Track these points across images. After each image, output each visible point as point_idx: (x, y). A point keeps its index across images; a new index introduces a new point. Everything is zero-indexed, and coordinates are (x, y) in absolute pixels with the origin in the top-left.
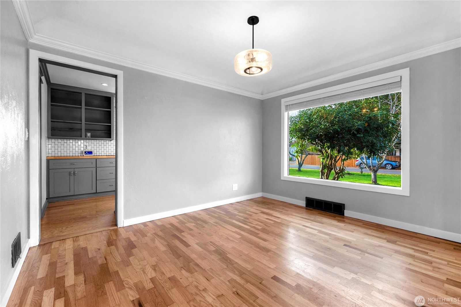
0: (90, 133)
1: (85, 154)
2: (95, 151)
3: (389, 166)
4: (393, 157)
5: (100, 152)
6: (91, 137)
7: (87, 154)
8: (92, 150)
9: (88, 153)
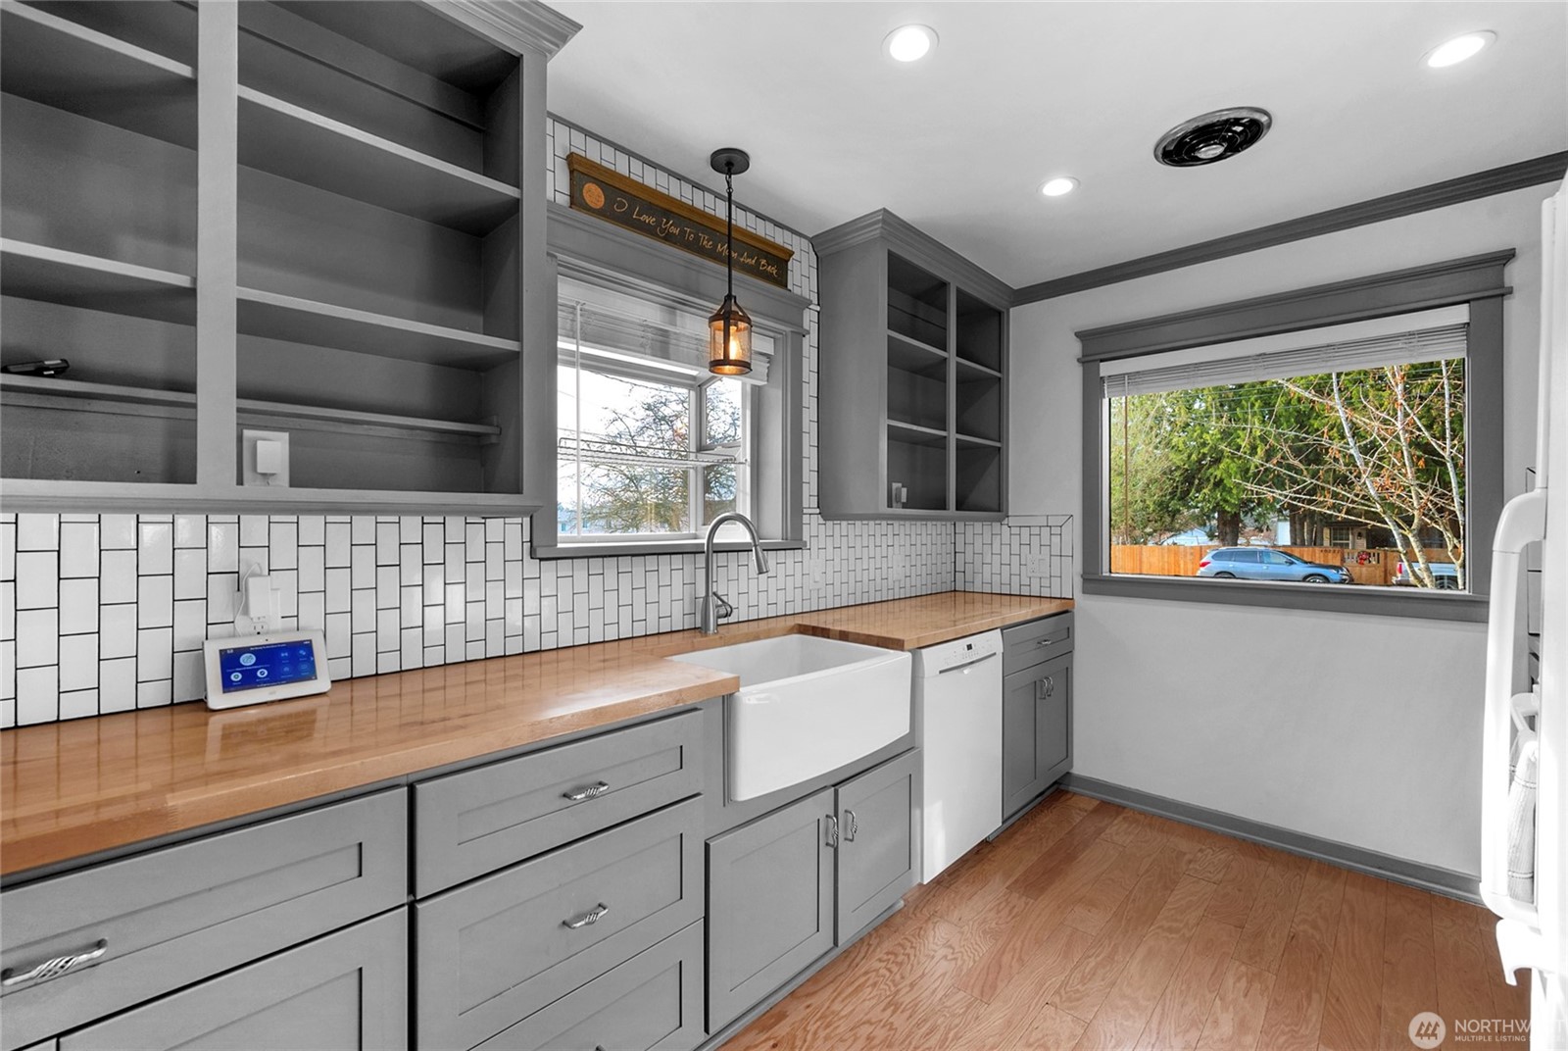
0: (286, 436)
1: (228, 686)
2: (339, 626)
5: (389, 640)
6: (295, 482)
7: (250, 681)
8: (310, 626)
9: (262, 673)
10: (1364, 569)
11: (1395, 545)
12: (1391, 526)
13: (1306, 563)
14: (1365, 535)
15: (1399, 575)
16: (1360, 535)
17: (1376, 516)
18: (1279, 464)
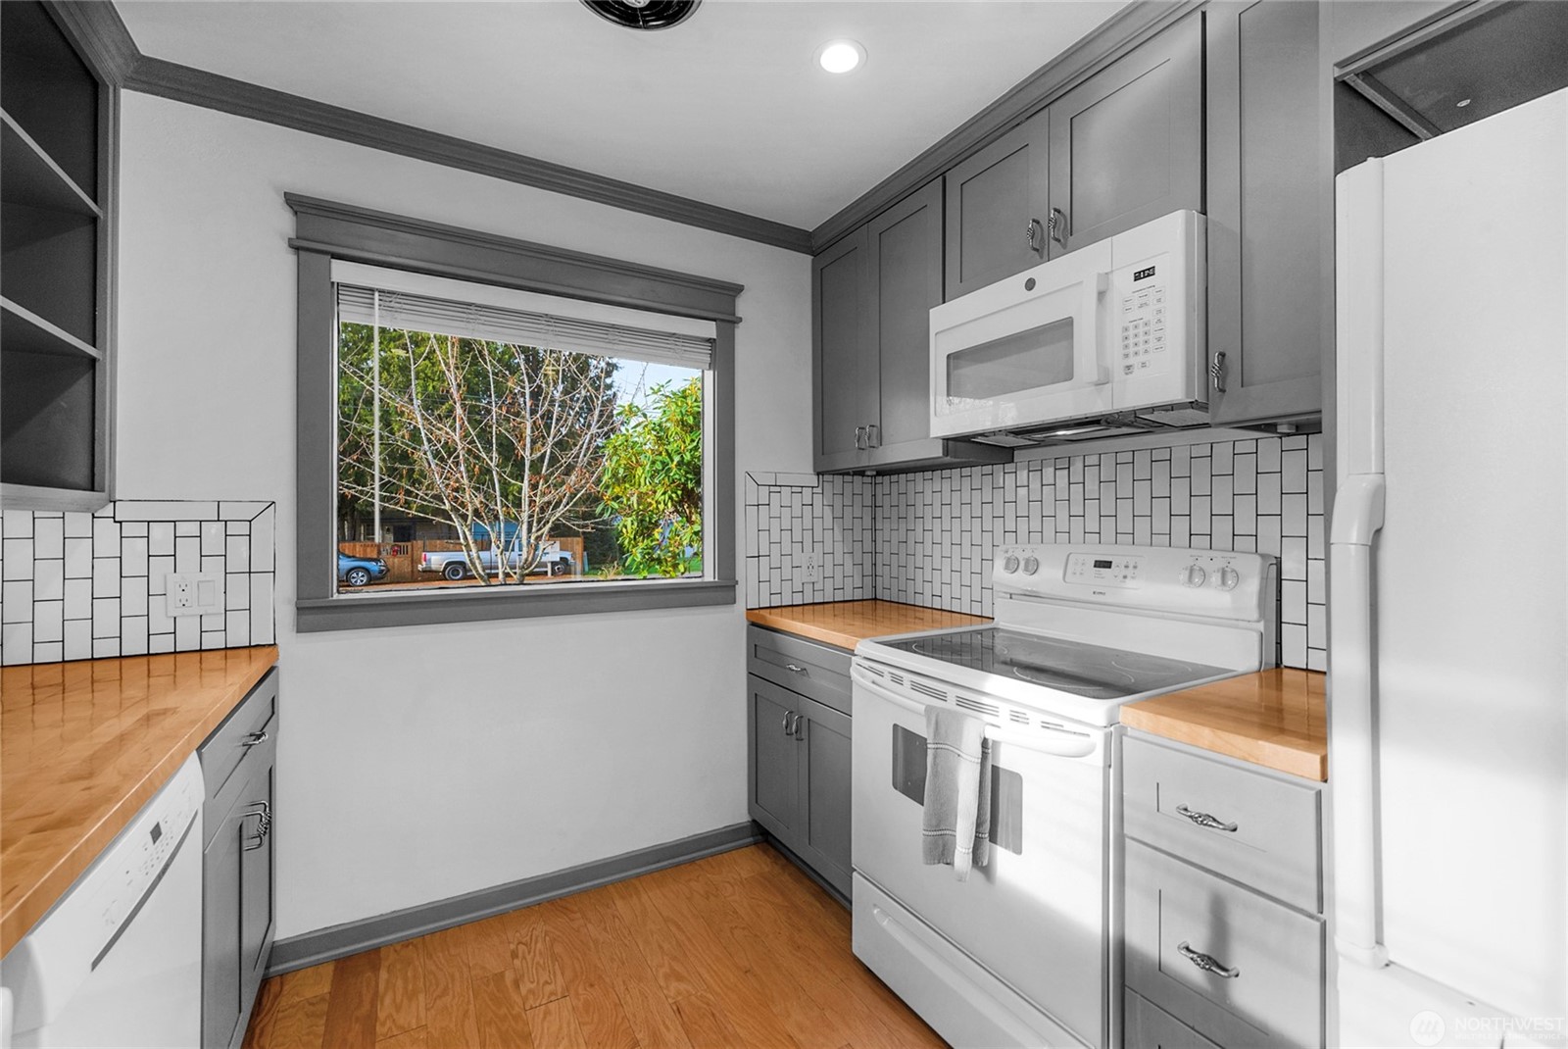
3: (360, 574)
4: (358, 545)
10: (396, 560)
11: (459, 538)
12: (457, 524)
13: (349, 557)
14: (392, 530)
15: (424, 563)
16: (388, 530)
17: (445, 515)
18: (358, 460)
